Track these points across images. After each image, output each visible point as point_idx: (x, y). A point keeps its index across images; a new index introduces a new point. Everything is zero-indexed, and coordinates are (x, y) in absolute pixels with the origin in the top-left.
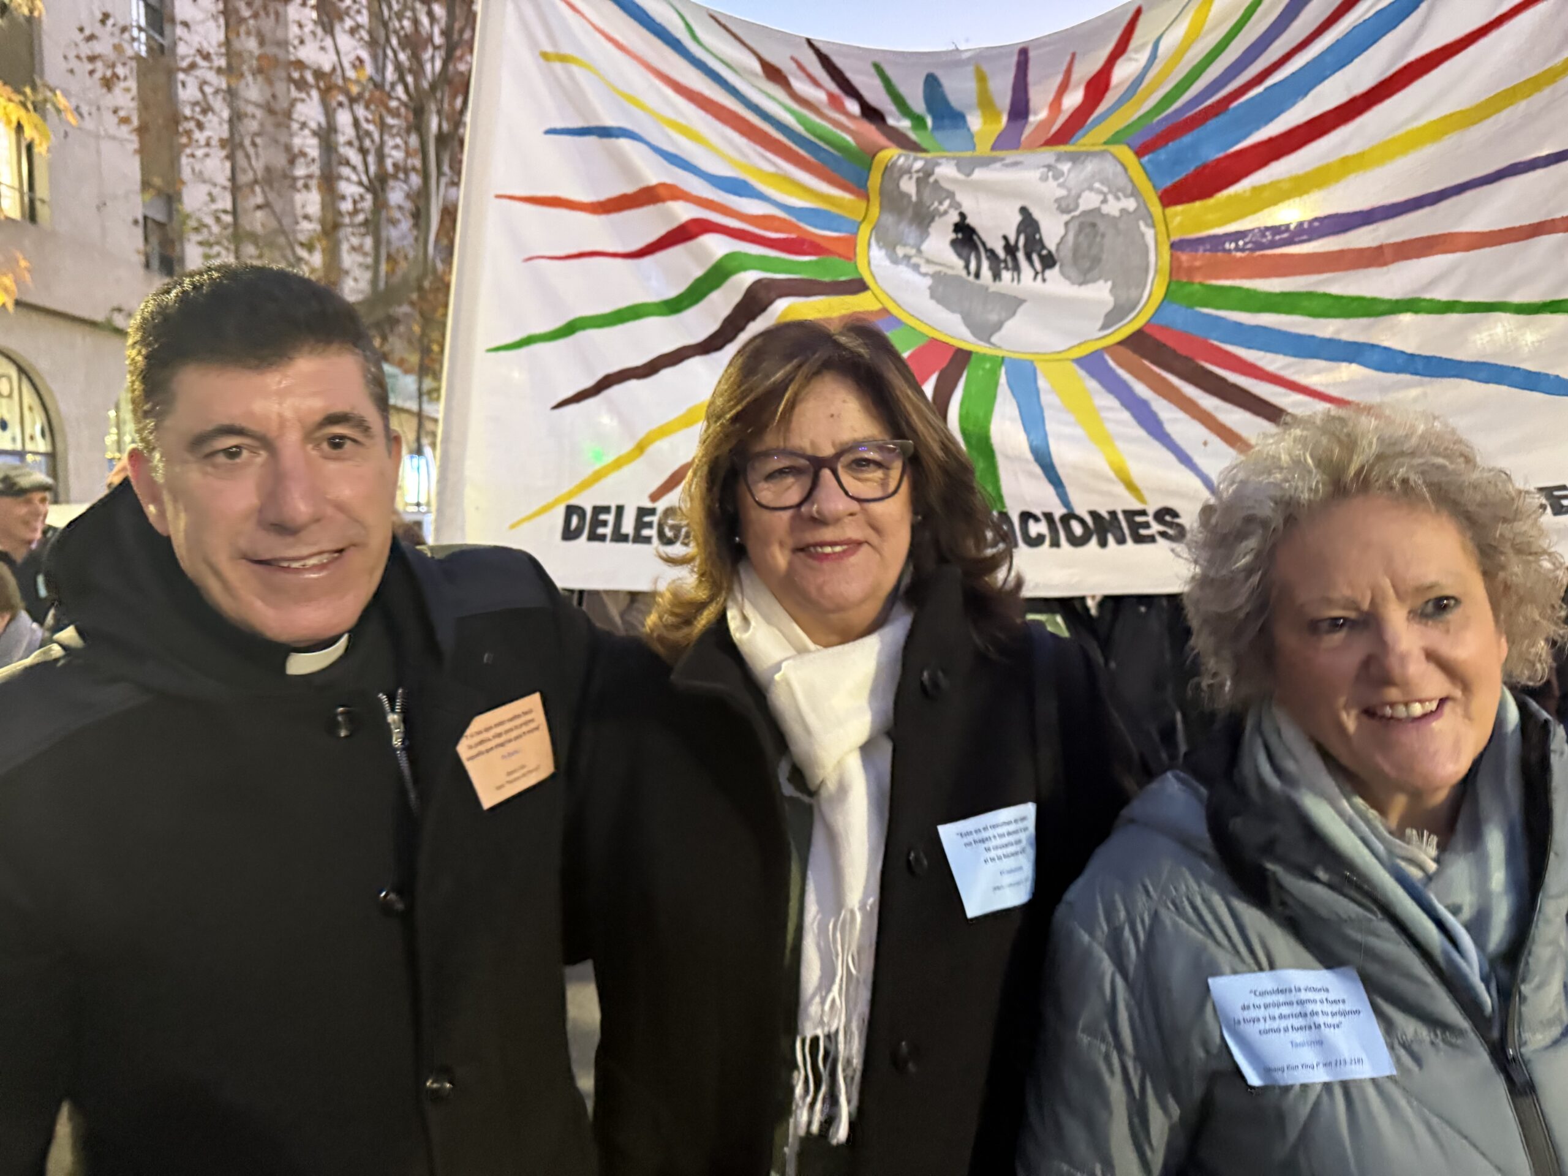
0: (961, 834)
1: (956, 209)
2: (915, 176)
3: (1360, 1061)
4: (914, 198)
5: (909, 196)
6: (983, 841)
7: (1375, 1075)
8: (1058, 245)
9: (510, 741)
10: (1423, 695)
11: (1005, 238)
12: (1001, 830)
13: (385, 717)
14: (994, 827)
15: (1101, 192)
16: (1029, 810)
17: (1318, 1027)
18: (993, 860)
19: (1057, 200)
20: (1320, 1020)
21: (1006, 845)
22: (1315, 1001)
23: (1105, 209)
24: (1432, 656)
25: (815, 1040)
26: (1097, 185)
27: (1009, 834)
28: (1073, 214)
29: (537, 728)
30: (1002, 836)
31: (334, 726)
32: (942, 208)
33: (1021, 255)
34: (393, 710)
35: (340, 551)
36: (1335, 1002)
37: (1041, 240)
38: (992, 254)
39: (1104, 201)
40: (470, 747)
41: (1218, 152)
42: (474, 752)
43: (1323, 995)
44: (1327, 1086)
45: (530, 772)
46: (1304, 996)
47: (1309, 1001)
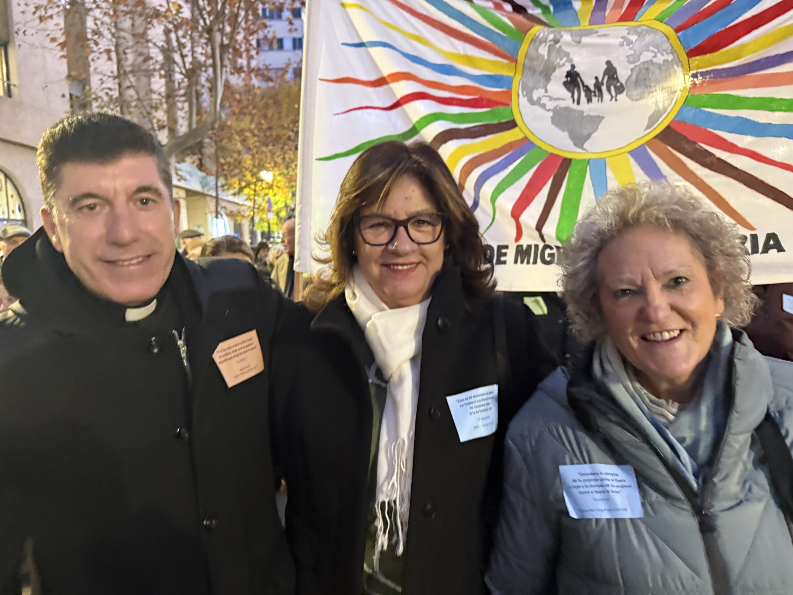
0: (458, 401)
1: (569, 62)
2: (548, 44)
3: (625, 510)
4: (546, 57)
5: (544, 56)
6: (469, 404)
7: (632, 517)
8: (627, 81)
9: (241, 354)
10: (669, 328)
11: (596, 78)
12: (478, 398)
13: (176, 342)
14: (474, 397)
15: (653, 52)
16: (494, 388)
17: (608, 492)
18: (474, 413)
19: (628, 57)
20: (609, 489)
21: (481, 406)
22: (609, 480)
23: (655, 60)
24: (673, 308)
25: (383, 503)
26: (651, 48)
27: (483, 400)
28: (636, 64)
29: (255, 348)
30: (479, 401)
31: (150, 346)
32: (561, 63)
33: (604, 88)
34: (180, 338)
35: (149, 256)
36: (620, 481)
37: (617, 78)
38: (587, 88)
39: (655, 56)
40: (221, 357)
41: (721, 27)
42: (223, 359)
43: (615, 477)
44: (609, 520)
45: (252, 369)
46: (604, 477)
47: (606, 479)
